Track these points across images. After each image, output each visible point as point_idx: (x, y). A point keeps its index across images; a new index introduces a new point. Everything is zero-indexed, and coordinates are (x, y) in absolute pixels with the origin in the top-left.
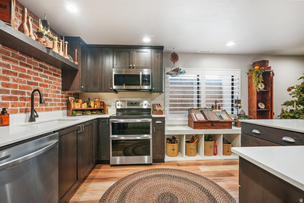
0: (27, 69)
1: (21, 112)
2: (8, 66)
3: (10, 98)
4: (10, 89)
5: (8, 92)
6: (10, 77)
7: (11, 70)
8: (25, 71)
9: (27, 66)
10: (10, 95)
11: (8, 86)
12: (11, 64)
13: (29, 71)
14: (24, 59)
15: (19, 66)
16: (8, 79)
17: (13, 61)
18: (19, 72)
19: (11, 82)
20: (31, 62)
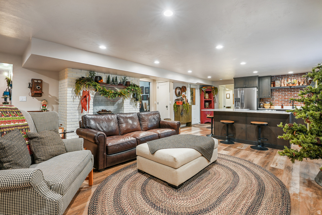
0: (293, 93)
1: (290, 105)
2: (286, 94)
3: (286, 102)
4: (286, 99)
5: (285, 100)
6: (286, 96)
7: (287, 94)
8: (292, 93)
9: (293, 92)
10: (286, 101)
11: (285, 99)
12: (286, 93)
13: (294, 93)
14: (292, 90)
15: (289, 92)
16: (285, 97)
17: (287, 92)
18: (289, 94)
19: (286, 97)
20: (295, 90)
